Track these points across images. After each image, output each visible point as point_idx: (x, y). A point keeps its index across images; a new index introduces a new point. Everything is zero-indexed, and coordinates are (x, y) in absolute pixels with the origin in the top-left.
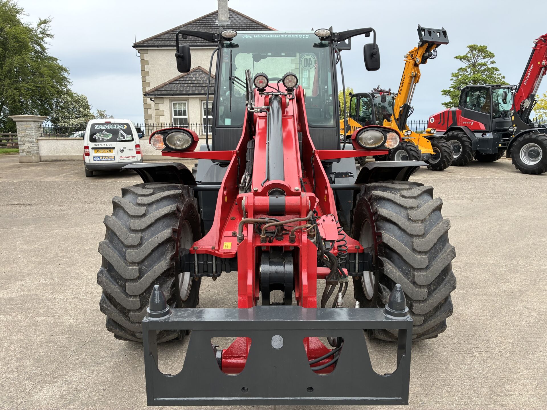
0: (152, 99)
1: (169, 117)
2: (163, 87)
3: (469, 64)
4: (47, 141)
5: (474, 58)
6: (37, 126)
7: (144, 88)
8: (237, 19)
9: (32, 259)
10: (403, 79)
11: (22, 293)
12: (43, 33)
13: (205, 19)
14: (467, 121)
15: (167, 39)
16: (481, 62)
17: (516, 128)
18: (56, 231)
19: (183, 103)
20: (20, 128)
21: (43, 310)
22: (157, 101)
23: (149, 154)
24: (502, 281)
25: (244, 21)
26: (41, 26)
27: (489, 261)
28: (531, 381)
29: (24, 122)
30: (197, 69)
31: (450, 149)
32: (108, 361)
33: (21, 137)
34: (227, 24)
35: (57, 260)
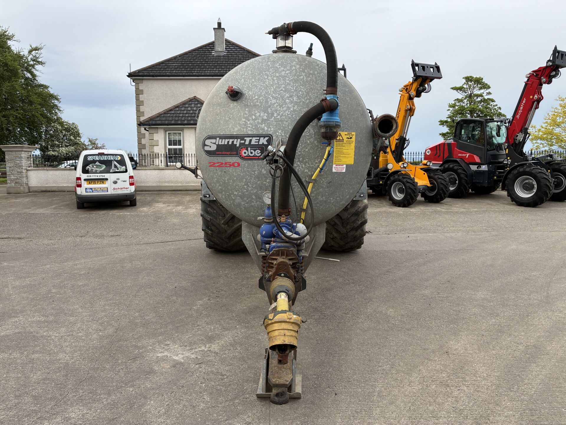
0: (146, 129)
1: (164, 147)
2: (157, 117)
3: (466, 94)
4: (37, 171)
5: (470, 89)
6: (27, 156)
7: (138, 117)
8: (234, 50)
9: (25, 295)
10: (398, 112)
11: (17, 331)
12: (34, 60)
13: (201, 50)
14: (462, 153)
15: (162, 69)
16: (477, 93)
17: (510, 160)
18: (48, 266)
19: (178, 133)
20: (9, 158)
21: (38, 348)
22: (152, 131)
23: (143, 185)
24: (492, 315)
25: (241, 52)
26: (32, 53)
27: (480, 295)
28: (514, 413)
29: (13, 152)
30: (193, 99)
31: (446, 181)
32: (105, 398)
33: (10, 167)
34: (223, 54)
35: (50, 296)
